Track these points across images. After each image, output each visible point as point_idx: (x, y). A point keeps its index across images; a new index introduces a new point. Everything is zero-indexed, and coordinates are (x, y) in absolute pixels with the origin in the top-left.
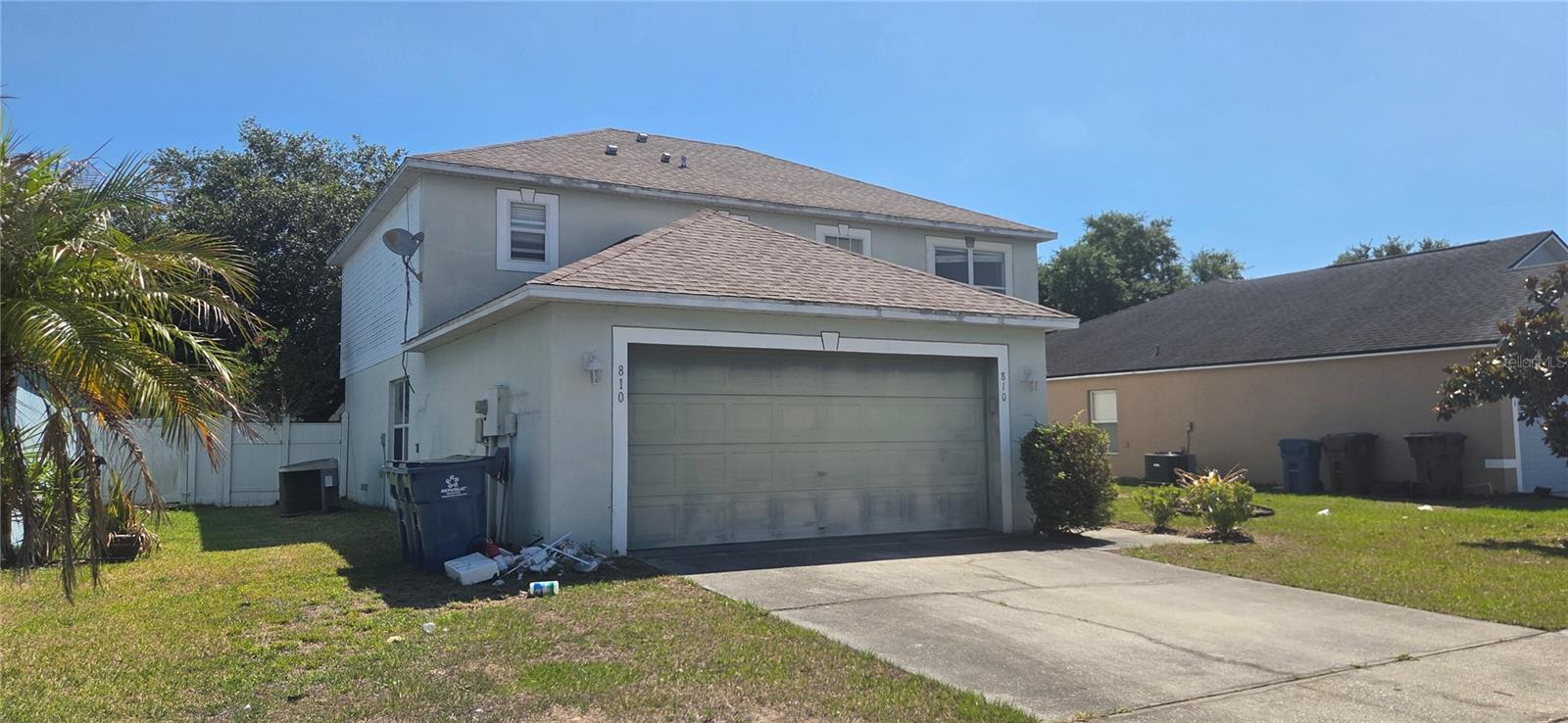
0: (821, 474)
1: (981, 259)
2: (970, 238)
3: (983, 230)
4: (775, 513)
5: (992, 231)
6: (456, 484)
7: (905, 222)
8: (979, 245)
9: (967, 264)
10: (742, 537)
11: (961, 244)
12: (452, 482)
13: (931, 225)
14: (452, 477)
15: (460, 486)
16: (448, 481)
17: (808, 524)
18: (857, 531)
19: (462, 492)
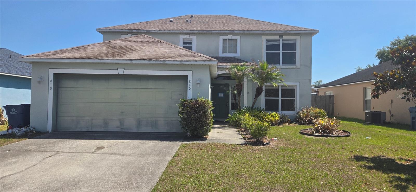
0: (122, 112)
1: (285, 42)
2: (281, 35)
3: (284, 32)
4: (106, 124)
5: (288, 32)
6: (14, 111)
7: (251, 32)
8: (285, 37)
9: (279, 44)
10: (94, 130)
11: (277, 38)
12: (13, 110)
13: (261, 32)
14: (13, 109)
15: (15, 111)
16: (12, 110)
17: (118, 127)
18: (135, 130)
19: (16, 113)
